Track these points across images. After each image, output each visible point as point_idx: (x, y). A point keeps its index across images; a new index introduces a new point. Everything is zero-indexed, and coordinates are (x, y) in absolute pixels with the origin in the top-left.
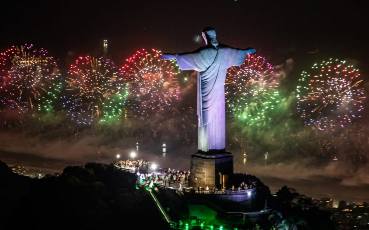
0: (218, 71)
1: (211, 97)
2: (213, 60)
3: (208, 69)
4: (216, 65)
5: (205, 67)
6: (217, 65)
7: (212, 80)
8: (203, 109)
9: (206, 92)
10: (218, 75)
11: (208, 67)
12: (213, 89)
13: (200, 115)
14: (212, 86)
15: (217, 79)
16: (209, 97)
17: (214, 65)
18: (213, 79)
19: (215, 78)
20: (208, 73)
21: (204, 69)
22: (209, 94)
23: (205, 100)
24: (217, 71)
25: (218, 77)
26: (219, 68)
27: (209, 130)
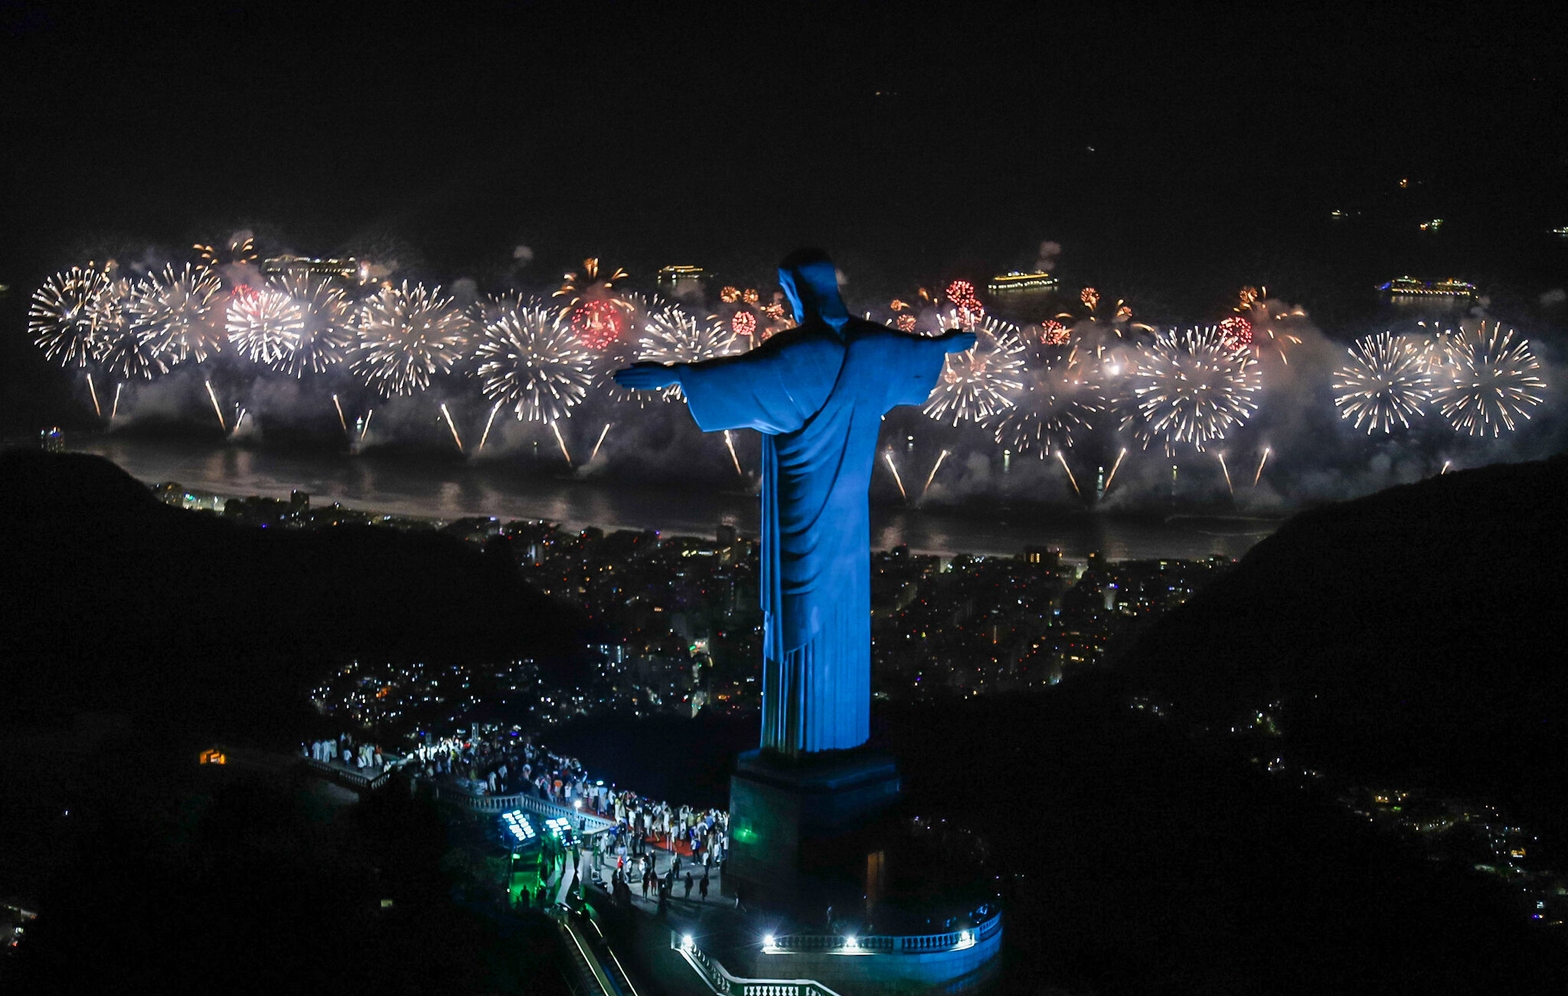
0: (849, 429)
1: (820, 539)
2: (829, 389)
3: (808, 423)
4: (840, 408)
5: (799, 415)
6: (843, 408)
7: (823, 467)
8: (787, 584)
9: (799, 519)
10: (849, 447)
11: (807, 416)
12: (826, 507)
13: (773, 611)
14: (825, 493)
15: (844, 464)
16: (813, 537)
17: (833, 406)
18: (828, 462)
19: (837, 458)
20: (809, 440)
21: (793, 425)
22: (814, 526)
23: (794, 550)
24: (846, 431)
25: (846, 456)
26: (851, 419)
27: (810, 672)
